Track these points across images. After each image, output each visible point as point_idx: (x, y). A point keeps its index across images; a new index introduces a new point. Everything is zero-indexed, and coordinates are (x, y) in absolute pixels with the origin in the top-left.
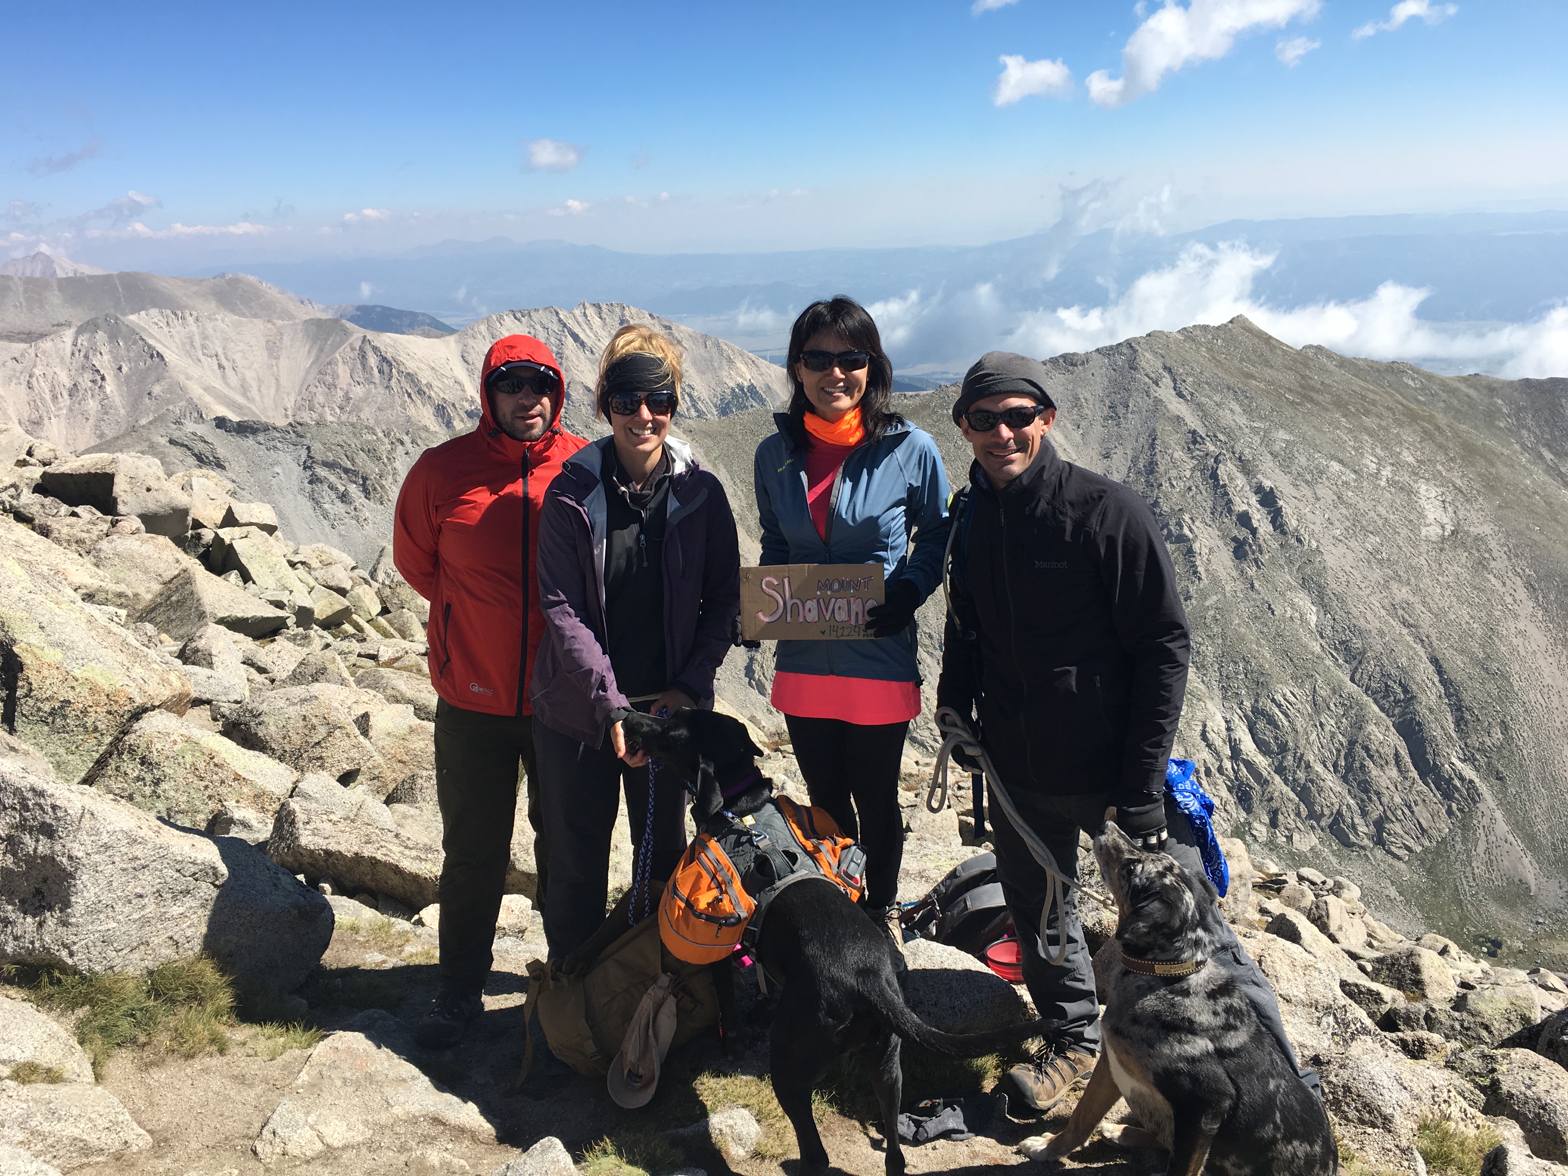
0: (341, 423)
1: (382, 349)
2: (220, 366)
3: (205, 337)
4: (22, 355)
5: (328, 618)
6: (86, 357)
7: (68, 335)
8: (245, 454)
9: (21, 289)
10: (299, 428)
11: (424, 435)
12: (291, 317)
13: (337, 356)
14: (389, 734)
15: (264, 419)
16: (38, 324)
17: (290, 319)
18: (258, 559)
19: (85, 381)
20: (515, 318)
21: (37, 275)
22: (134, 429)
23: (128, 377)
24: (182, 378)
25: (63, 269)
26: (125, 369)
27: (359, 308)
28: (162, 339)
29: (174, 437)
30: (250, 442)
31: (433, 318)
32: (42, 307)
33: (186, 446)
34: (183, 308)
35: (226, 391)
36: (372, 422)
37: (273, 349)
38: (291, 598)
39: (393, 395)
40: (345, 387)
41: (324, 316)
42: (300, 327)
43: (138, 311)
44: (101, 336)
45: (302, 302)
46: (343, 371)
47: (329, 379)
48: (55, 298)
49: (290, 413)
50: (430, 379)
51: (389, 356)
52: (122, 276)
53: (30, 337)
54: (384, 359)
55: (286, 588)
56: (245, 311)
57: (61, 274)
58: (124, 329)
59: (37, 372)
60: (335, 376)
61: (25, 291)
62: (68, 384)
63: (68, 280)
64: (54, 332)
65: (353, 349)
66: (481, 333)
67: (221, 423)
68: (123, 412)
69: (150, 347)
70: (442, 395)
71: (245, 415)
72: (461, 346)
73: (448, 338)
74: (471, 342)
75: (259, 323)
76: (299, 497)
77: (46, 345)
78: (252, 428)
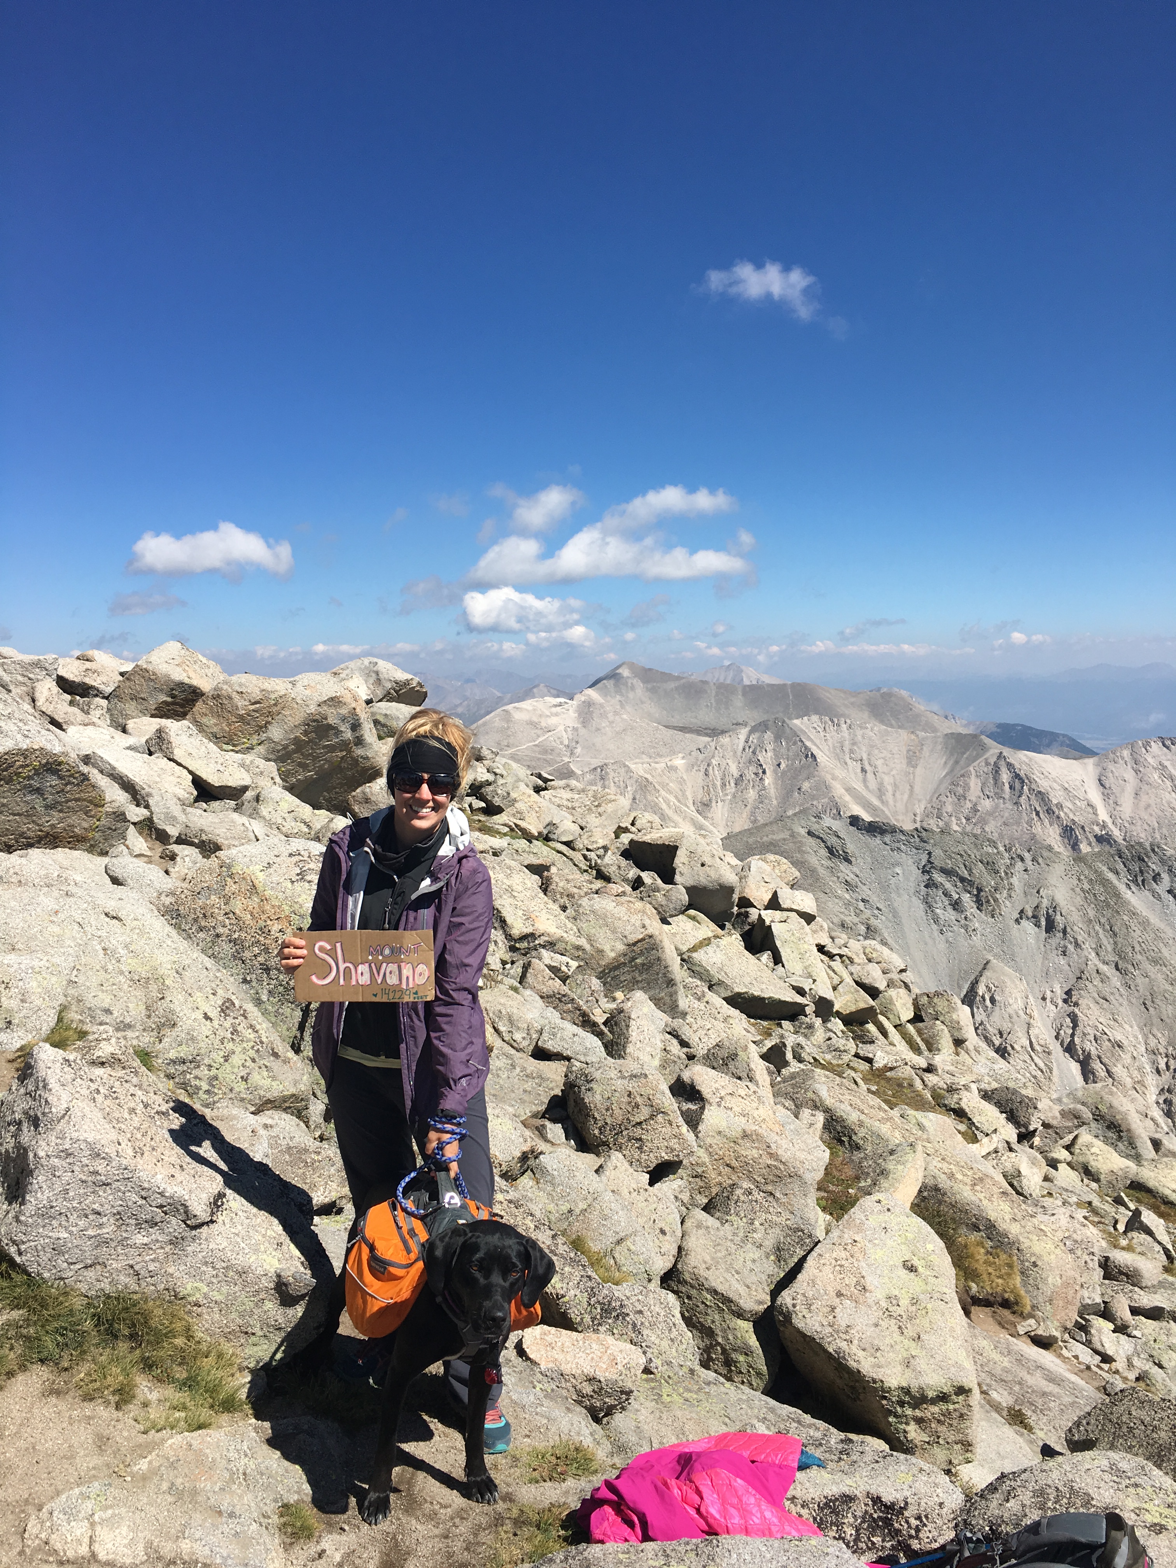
0: (964, 833)
1: (1017, 766)
2: (863, 770)
3: (854, 744)
4: (705, 747)
5: (851, 1013)
6: (754, 753)
7: (743, 733)
8: (871, 852)
9: (714, 693)
10: (924, 834)
11: (1046, 854)
12: (935, 730)
13: (971, 768)
14: (720, 1133)
15: (893, 822)
16: (723, 722)
17: (933, 732)
18: (792, 945)
19: (750, 775)
20: (1164, 745)
21: (728, 682)
22: (781, 819)
23: (784, 773)
24: (828, 777)
25: (749, 677)
26: (783, 766)
27: (999, 726)
28: (818, 742)
29: (812, 829)
30: (877, 841)
31: (1074, 740)
32: (727, 708)
33: (821, 838)
34: (839, 716)
35: (865, 793)
36: (995, 837)
37: (912, 759)
38: (813, 986)
39: (1021, 812)
40: (974, 799)
41: (964, 731)
42: (940, 740)
43: (802, 717)
44: (769, 735)
45: (946, 717)
46: (974, 784)
47: (960, 790)
48: (738, 701)
49: (918, 819)
50: (1061, 800)
51: (1022, 774)
52: (793, 685)
53: (714, 732)
54: (1017, 776)
55: (810, 976)
56: (893, 722)
57: (746, 682)
58: (788, 731)
59: (714, 762)
60: (967, 788)
61: (717, 695)
62: (736, 774)
63: (752, 688)
64: (733, 730)
65: (987, 764)
66: (1123, 758)
67: (855, 821)
68: (775, 802)
69: (806, 748)
70: (1071, 816)
71: (878, 816)
72: (1100, 769)
73: (1086, 761)
74: (1111, 766)
75: (904, 735)
76: (914, 899)
77: (725, 740)
78: (880, 828)
